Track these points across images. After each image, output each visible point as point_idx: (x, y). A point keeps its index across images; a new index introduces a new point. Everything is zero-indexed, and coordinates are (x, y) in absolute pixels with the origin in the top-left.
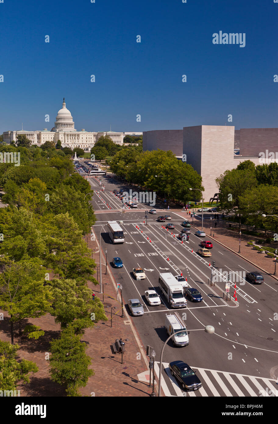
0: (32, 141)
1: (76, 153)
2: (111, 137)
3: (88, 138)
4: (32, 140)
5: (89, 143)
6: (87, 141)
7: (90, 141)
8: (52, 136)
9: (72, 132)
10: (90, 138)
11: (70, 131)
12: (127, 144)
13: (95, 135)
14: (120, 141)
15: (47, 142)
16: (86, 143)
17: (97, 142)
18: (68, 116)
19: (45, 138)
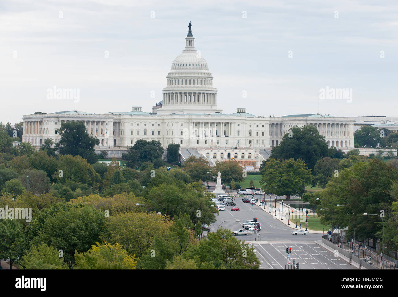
0: (101, 141)
1: (219, 174)
2: (321, 131)
3: (254, 134)
4: (100, 138)
5: (258, 146)
6: (250, 142)
7: (260, 142)
8: (153, 127)
9: (210, 117)
10: (260, 134)
11: (203, 112)
12: (365, 152)
13: (273, 124)
14: (346, 142)
15: (141, 144)
16: (248, 145)
17: (279, 143)
18: (200, 71)
19: (135, 133)
